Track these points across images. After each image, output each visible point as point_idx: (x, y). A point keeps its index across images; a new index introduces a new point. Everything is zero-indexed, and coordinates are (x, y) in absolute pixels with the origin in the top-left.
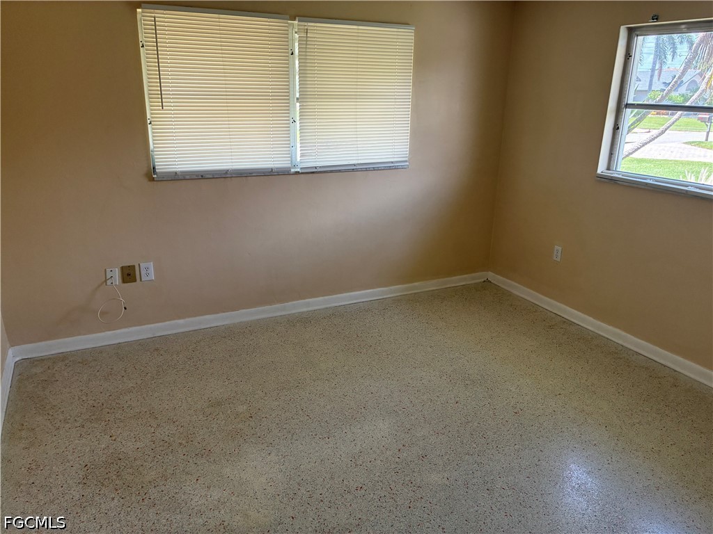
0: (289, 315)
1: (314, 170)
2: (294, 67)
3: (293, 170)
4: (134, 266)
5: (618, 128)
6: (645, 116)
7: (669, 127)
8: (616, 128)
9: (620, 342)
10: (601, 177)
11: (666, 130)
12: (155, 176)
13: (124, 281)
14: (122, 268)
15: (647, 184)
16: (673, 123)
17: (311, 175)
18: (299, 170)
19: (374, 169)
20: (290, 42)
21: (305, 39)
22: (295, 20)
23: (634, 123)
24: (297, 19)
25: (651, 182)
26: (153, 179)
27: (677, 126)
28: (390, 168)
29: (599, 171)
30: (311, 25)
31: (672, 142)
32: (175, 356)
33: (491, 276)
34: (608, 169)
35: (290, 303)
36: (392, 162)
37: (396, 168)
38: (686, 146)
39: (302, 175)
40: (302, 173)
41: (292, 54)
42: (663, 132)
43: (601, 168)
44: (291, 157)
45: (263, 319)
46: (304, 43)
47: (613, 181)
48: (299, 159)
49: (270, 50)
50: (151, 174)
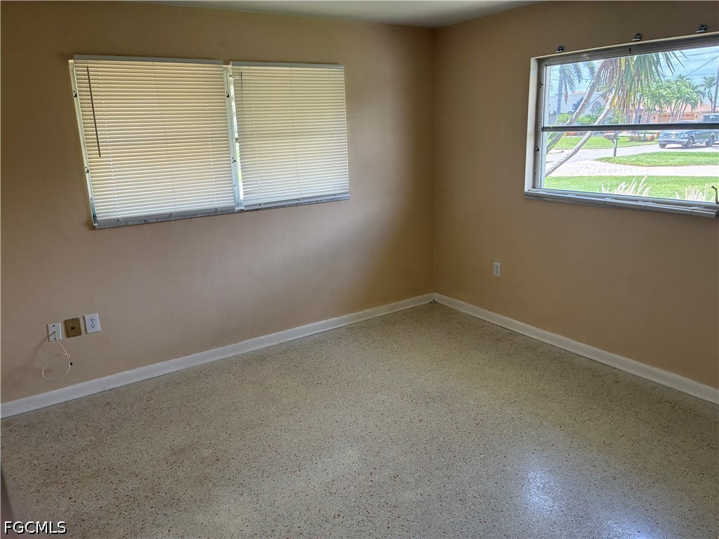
0: (243, 354)
1: (259, 207)
2: (231, 109)
3: (237, 209)
4: (78, 319)
5: (538, 150)
6: (559, 137)
7: (581, 146)
8: (536, 150)
9: (563, 347)
10: (529, 195)
11: (579, 148)
12: (96, 224)
13: (68, 335)
14: (66, 322)
15: (569, 198)
16: (585, 142)
17: (255, 212)
18: (243, 208)
19: (317, 202)
20: (226, 85)
21: (240, 82)
22: (228, 64)
23: (550, 144)
24: (231, 63)
25: (573, 196)
26: (94, 228)
27: (587, 144)
28: (333, 200)
29: (526, 190)
30: (245, 69)
31: (586, 159)
32: (129, 408)
33: (437, 296)
34: (534, 187)
35: (244, 342)
36: (334, 195)
37: (338, 200)
38: (598, 162)
39: (247, 213)
40: (247, 211)
41: (228, 96)
42: (576, 151)
43: (528, 187)
44: (234, 196)
45: (217, 361)
46: (239, 85)
47: (540, 198)
48: (242, 197)
49: (206, 94)
50: (91, 223)
